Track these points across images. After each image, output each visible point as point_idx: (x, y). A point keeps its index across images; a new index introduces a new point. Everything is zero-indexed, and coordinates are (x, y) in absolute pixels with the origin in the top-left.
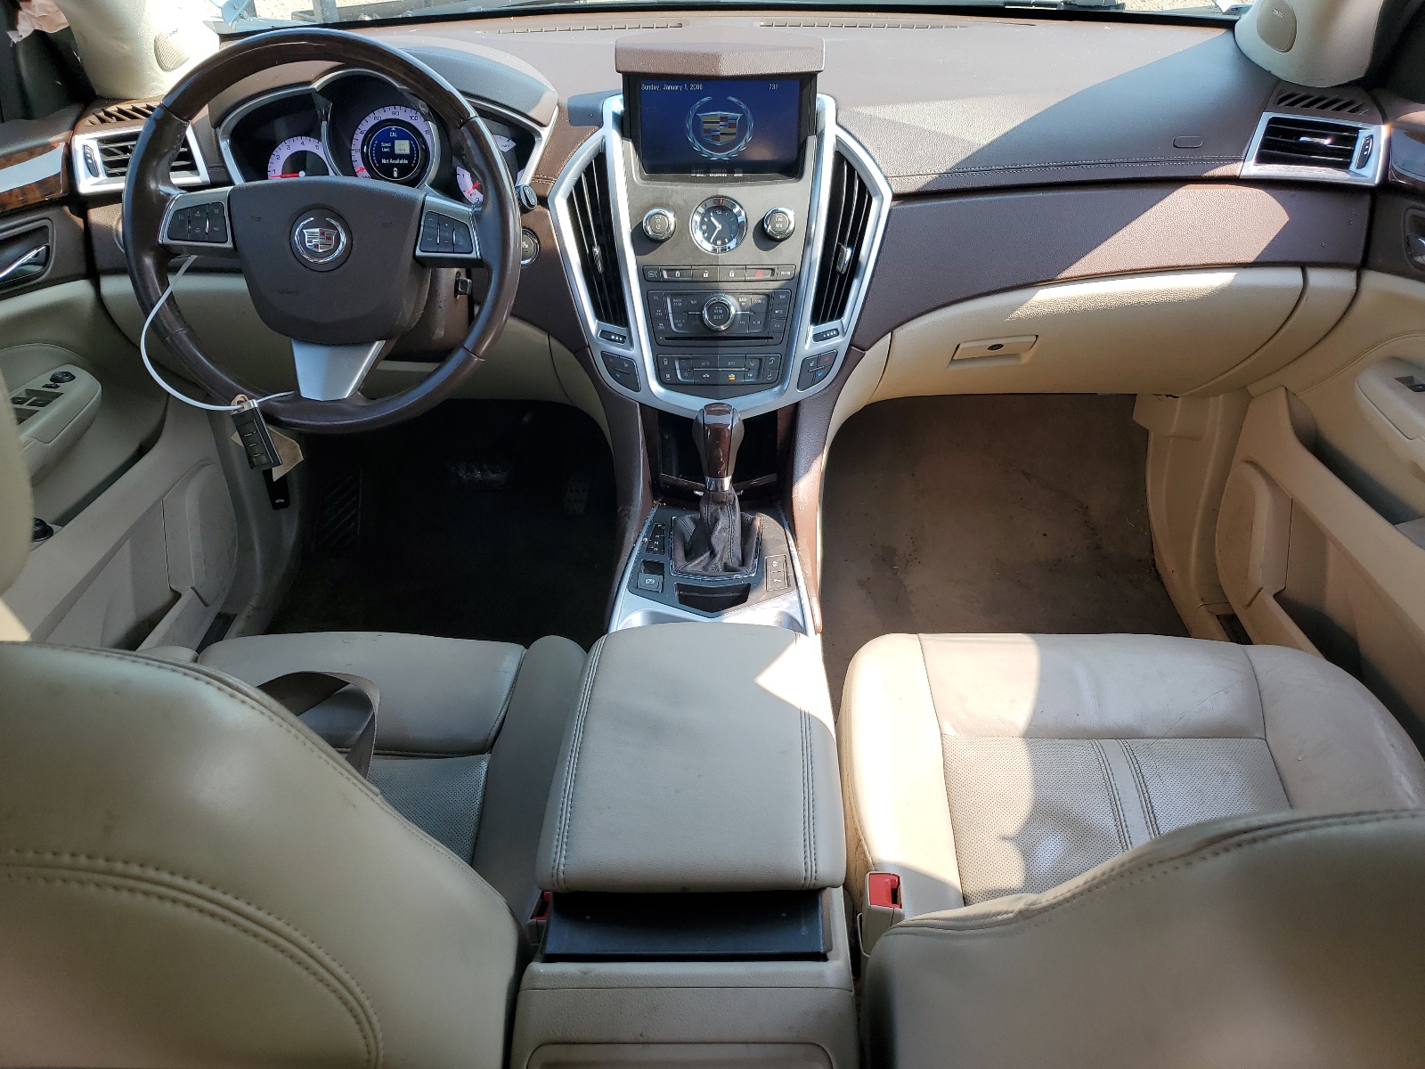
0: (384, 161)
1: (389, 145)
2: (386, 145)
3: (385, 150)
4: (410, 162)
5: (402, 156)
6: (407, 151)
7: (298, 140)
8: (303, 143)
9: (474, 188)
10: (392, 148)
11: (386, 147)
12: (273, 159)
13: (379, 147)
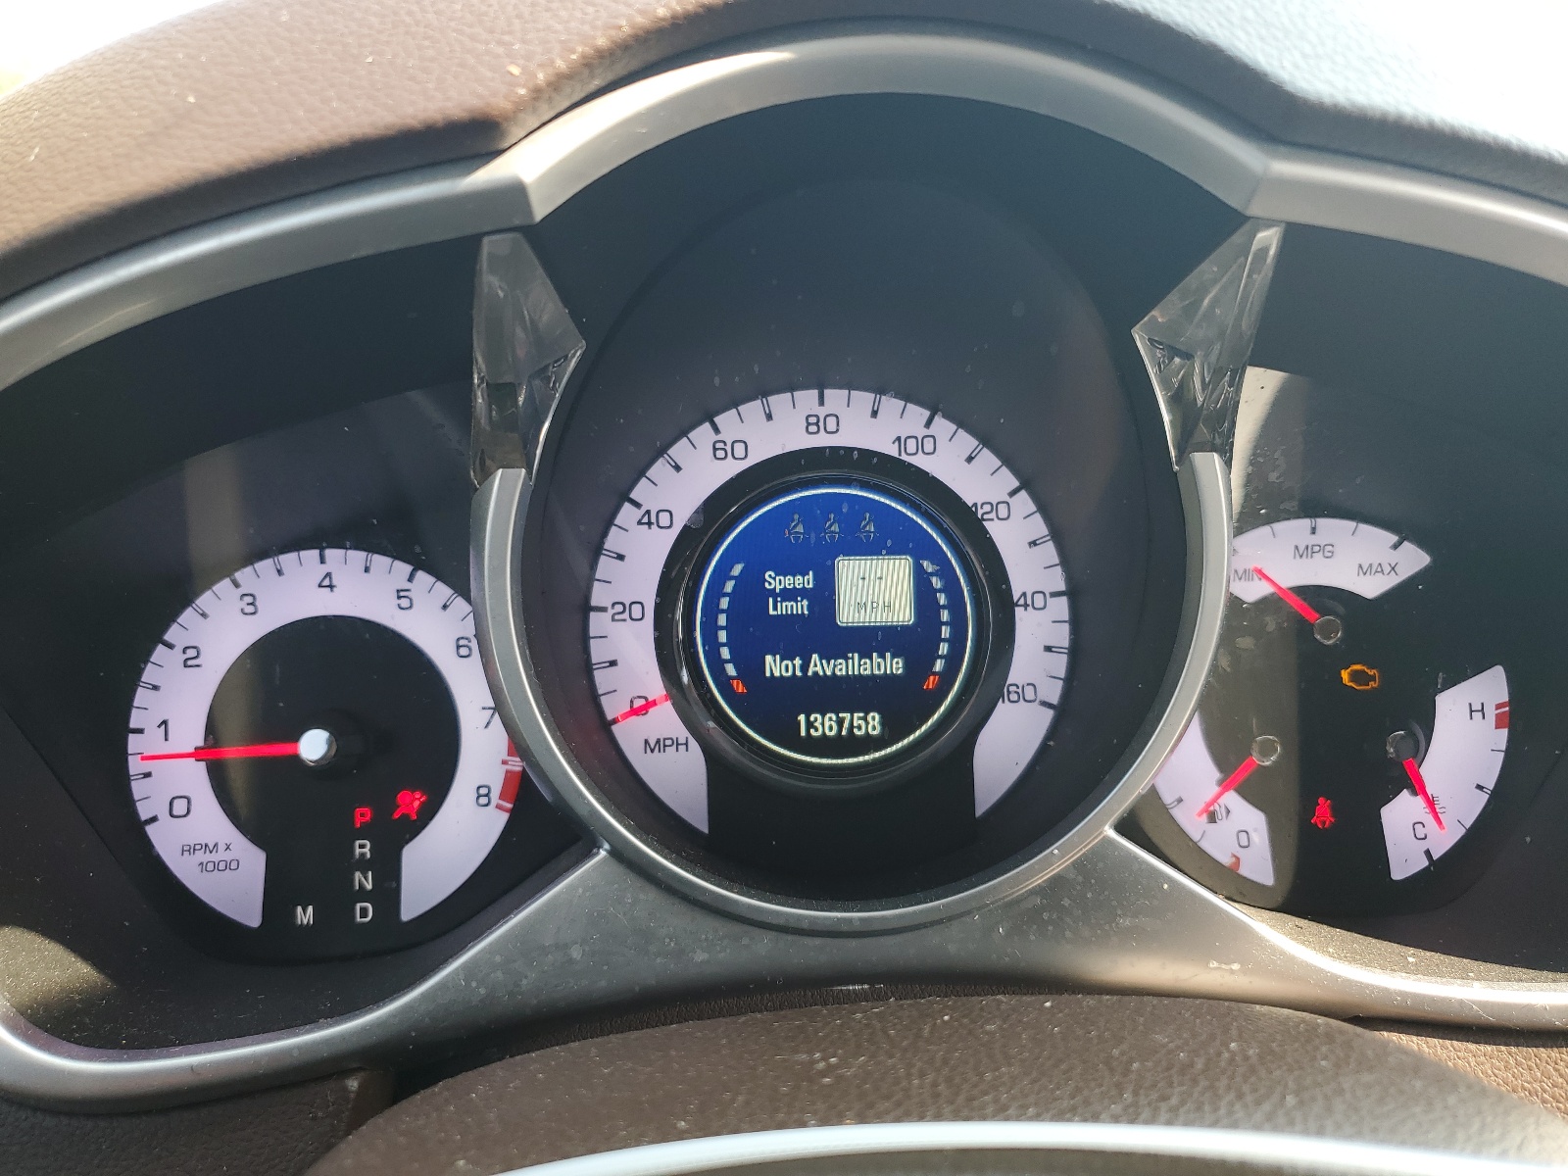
0: (775, 666)
1: (807, 581)
2: (788, 582)
3: (786, 608)
4: (919, 663)
5: (869, 640)
6: (902, 612)
7: (304, 565)
8: (328, 583)
9: (1225, 785)
10: (824, 596)
11: (789, 595)
12: (161, 667)
13: (752, 594)
